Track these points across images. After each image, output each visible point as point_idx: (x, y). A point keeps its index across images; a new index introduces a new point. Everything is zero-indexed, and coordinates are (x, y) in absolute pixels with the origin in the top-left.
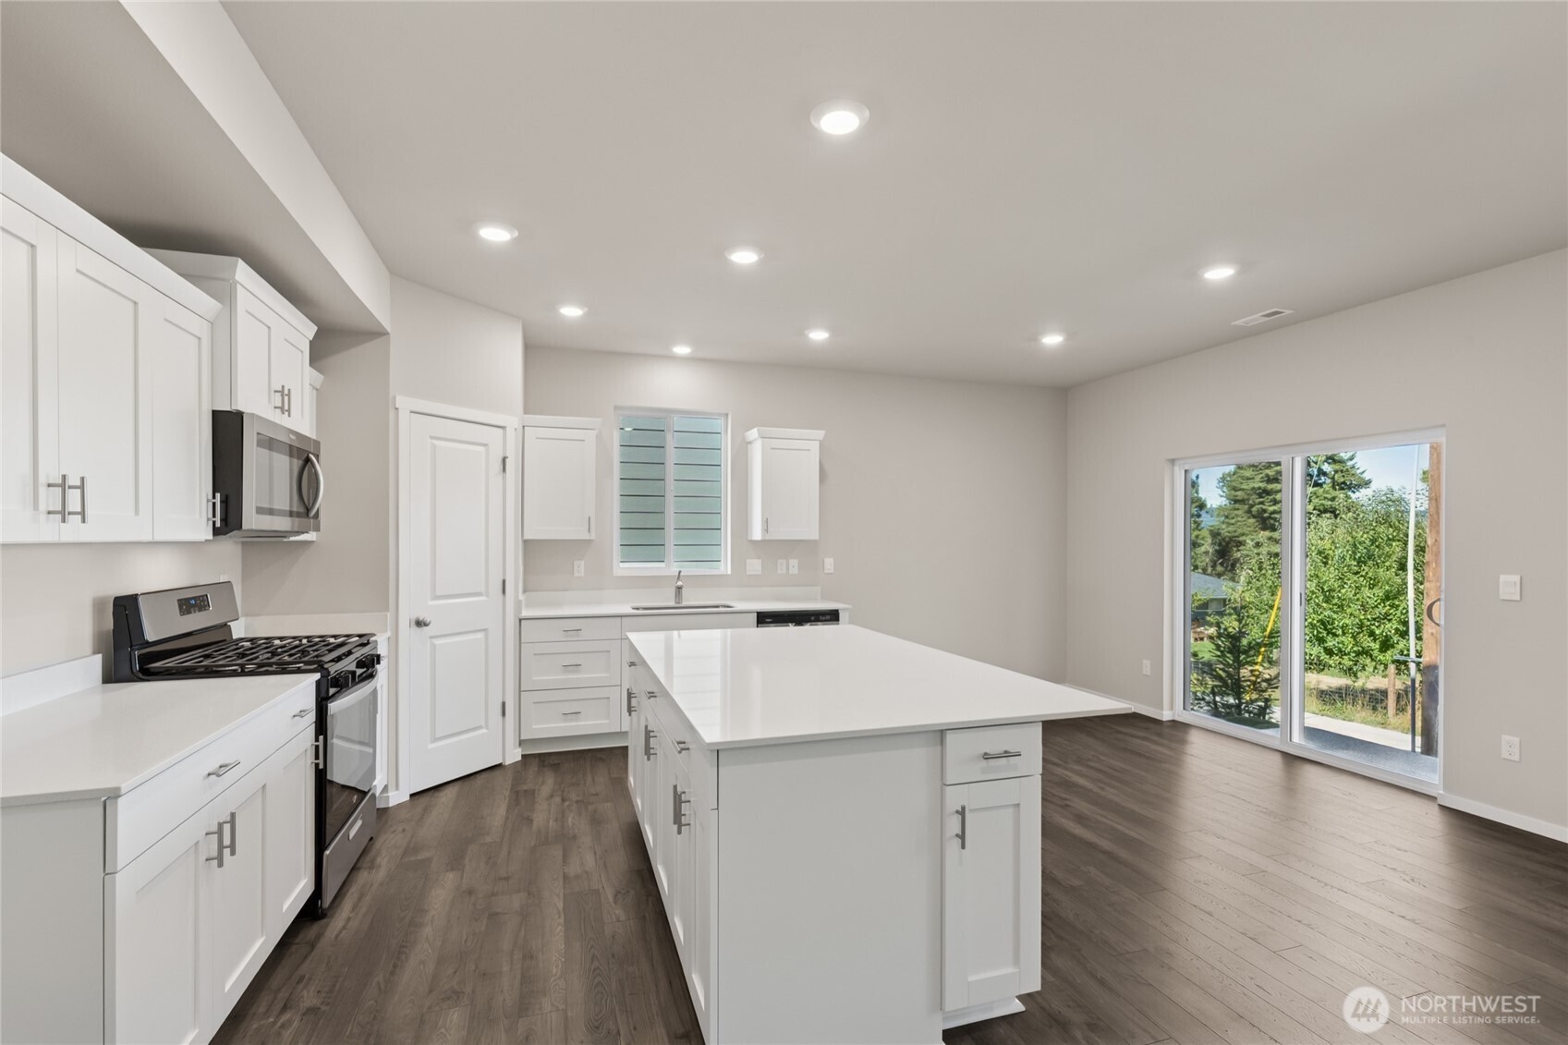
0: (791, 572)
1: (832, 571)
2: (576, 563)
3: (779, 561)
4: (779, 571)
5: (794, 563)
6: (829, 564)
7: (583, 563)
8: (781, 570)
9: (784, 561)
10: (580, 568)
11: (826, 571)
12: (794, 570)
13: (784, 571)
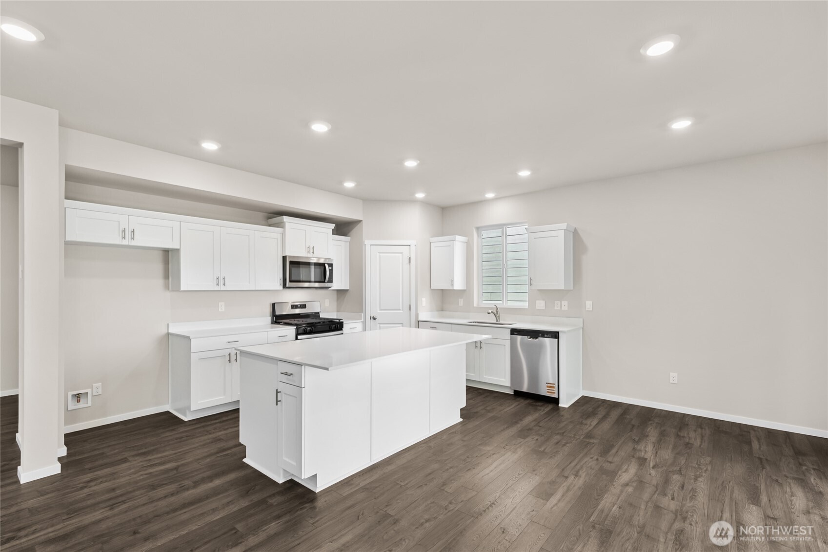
0: (563, 309)
1: (591, 309)
2: (460, 300)
3: (556, 302)
4: (556, 308)
5: (565, 303)
6: (589, 305)
7: (462, 300)
8: (557, 308)
9: (559, 302)
10: (461, 302)
11: (587, 310)
12: (565, 308)
13: (559, 308)
